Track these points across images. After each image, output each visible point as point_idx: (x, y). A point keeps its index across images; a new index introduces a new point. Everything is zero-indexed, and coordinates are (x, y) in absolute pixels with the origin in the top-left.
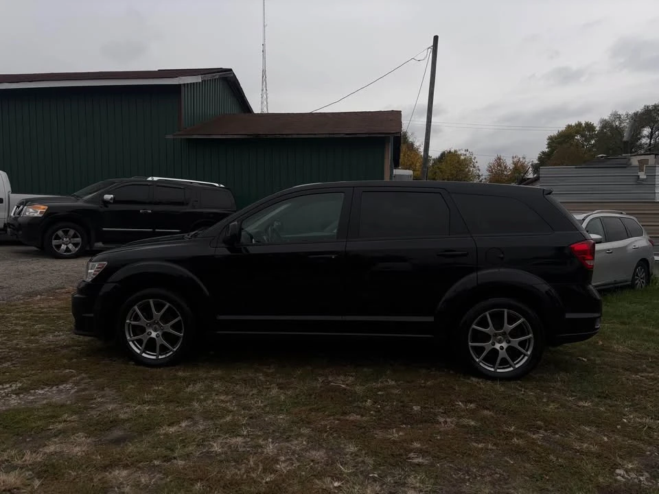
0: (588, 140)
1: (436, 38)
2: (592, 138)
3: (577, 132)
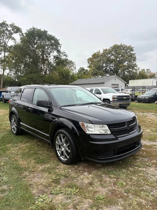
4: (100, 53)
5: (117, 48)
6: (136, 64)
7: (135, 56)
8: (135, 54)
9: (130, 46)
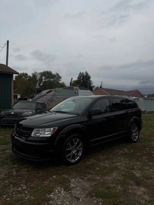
0: (26, 78)
1: (8, 41)
2: (27, 77)
3: (24, 76)
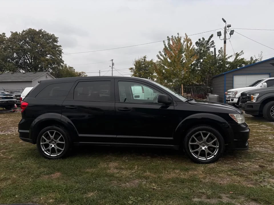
4: (5, 36)
5: (35, 34)
6: (62, 60)
7: (60, 48)
8: (60, 46)
9: (53, 35)
